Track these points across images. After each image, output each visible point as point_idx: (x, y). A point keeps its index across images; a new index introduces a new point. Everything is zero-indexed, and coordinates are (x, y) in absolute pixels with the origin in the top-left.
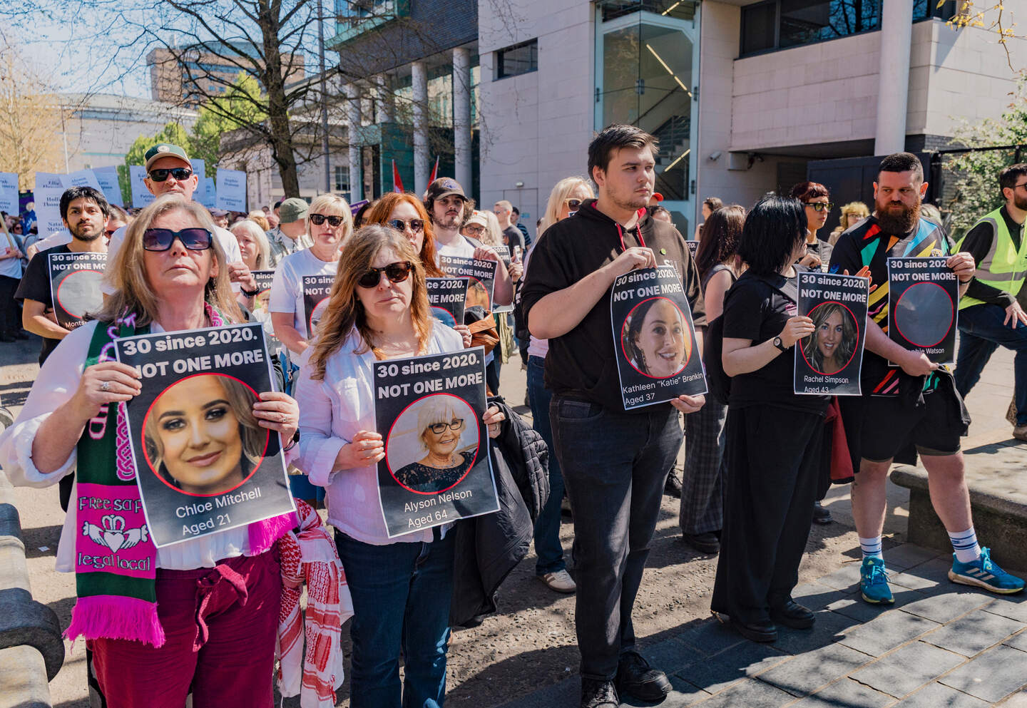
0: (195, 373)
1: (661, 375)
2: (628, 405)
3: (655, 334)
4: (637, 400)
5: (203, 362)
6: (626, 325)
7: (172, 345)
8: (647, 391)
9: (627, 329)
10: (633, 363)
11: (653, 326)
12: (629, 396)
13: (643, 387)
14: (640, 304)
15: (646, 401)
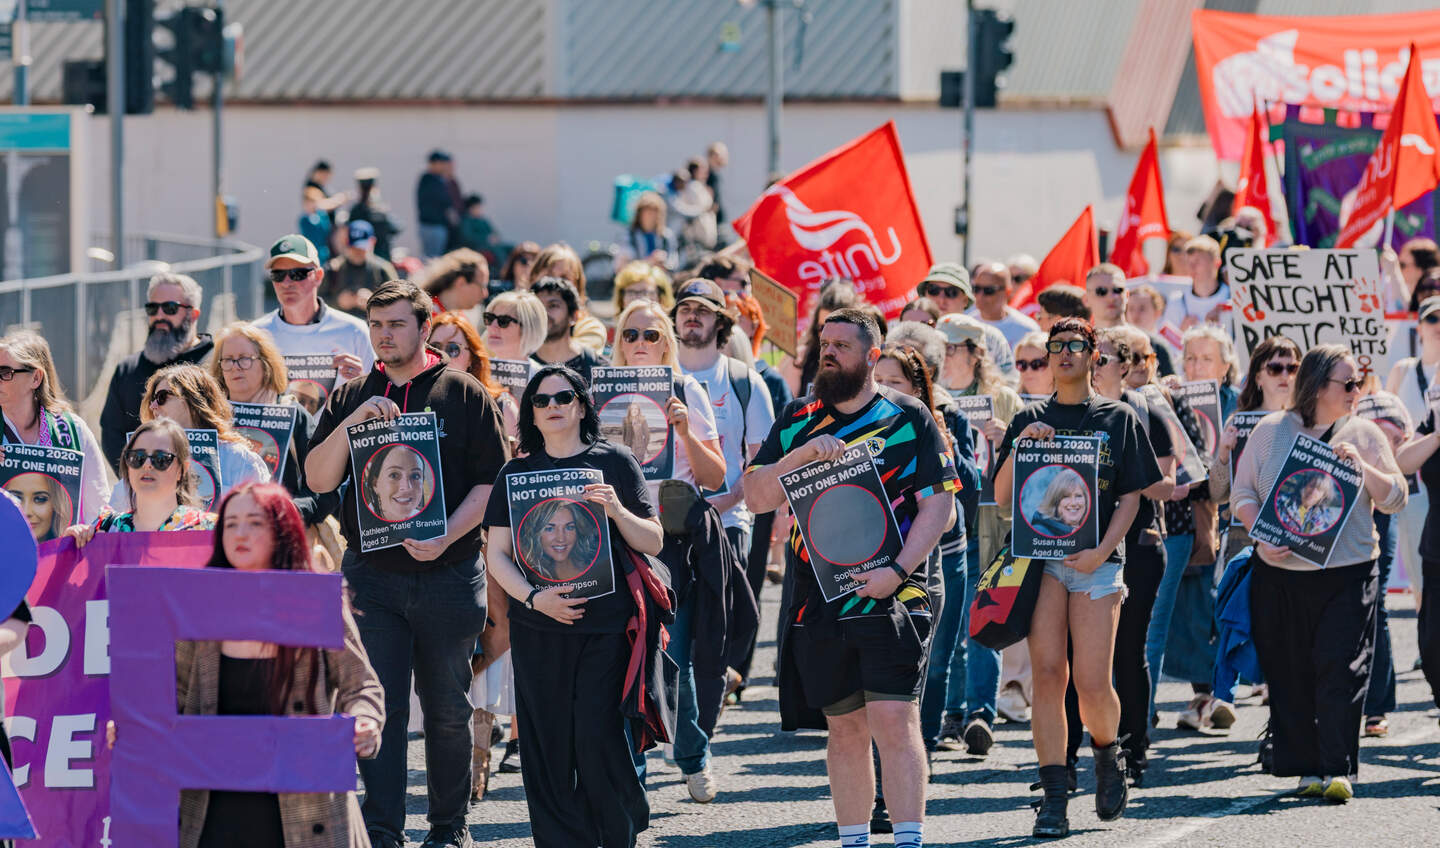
0: (34, 471)
1: (393, 519)
2: (365, 548)
3: (391, 479)
4: (372, 543)
5: (40, 466)
6: (366, 471)
7: (24, 452)
8: (382, 535)
9: (367, 475)
10: (371, 507)
11: (390, 471)
12: (367, 539)
13: (378, 531)
14: (379, 451)
15: (380, 545)
